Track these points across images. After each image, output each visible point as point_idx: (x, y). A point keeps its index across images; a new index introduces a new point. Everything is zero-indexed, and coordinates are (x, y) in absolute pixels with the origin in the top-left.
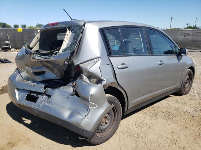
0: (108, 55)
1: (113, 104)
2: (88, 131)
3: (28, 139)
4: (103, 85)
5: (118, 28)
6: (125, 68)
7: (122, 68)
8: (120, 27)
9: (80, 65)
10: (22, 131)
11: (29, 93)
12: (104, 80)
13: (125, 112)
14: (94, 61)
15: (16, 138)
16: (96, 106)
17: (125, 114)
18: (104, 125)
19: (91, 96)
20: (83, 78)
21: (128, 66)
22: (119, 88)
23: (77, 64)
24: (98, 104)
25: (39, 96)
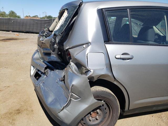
0: (104, 42)
1: (103, 101)
2: (66, 124)
3: (32, 111)
4: (88, 76)
5: (127, 9)
6: (128, 59)
7: (123, 59)
8: (131, 8)
9: (69, 50)
10: (33, 102)
11: (37, 71)
12: (90, 71)
13: (124, 112)
14: (84, 47)
15: (26, 107)
16: (78, 99)
17: (125, 114)
18: (94, 121)
19: (72, 86)
20: (70, 64)
21: (133, 57)
22: (115, 83)
23: (67, 48)
24: (80, 97)
25: (42, 75)
